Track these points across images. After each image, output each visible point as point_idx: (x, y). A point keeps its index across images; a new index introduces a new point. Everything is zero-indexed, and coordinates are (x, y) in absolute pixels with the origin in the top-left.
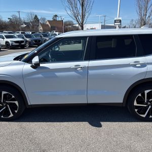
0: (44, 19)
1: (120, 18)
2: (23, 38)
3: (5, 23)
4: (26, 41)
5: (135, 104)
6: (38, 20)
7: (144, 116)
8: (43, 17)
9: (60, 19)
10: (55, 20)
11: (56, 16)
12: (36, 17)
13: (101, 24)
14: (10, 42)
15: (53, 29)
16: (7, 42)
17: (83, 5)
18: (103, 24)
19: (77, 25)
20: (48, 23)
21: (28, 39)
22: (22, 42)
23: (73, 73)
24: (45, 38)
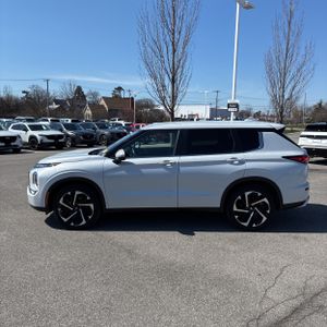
0: (95, 95)
1: (237, 101)
2: (61, 130)
3: (16, 100)
4: (68, 136)
5: (235, 209)
6: (84, 97)
7: (246, 224)
8: (93, 91)
9: (127, 95)
10: (116, 97)
11: (120, 89)
12: (79, 89)
13: (209, 107)
14: (39, 138)
15: (112, 113)
16: (32, 137)
17: (173, 81)
18: (214, 106)
19: (162, 108)
20: (103, 102)
21: (70, 133)
22: (60, 137)
23: (162, 170)
24: (102, 131)
